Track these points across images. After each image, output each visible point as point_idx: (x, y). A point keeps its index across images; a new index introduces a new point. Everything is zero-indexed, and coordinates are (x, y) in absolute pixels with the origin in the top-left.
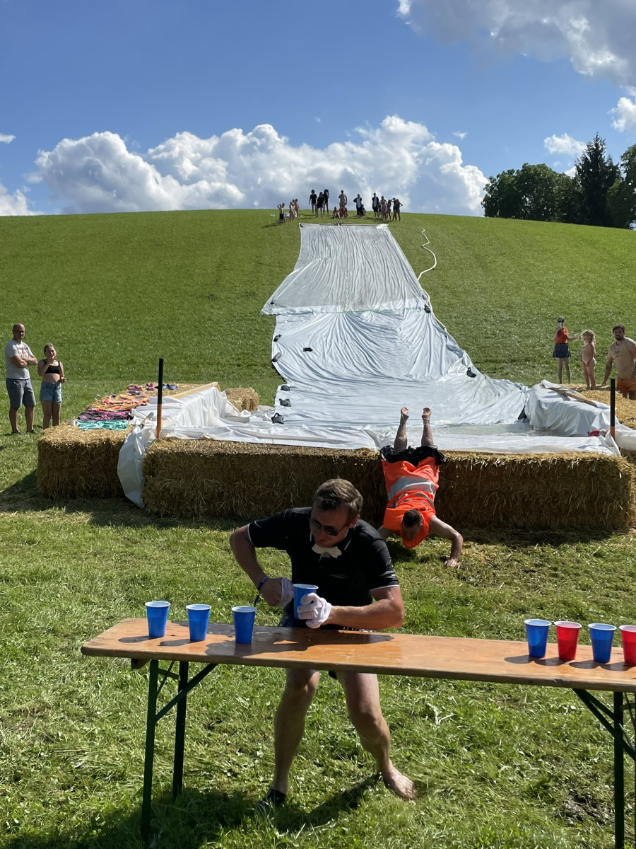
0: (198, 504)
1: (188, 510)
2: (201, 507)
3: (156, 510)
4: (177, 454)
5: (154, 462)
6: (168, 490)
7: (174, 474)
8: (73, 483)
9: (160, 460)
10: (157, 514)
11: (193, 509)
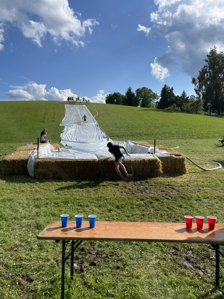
0: (50, 175)
1: (47, 177)
2: (51, 176)
3: (38, 178)
4: (44, 162)
5: (37, 164)
6: (42, 172)
7: (43, 167)
8: (13, 171)
9: (39, 164)
10: (39, 179)
11: (49, 177)
